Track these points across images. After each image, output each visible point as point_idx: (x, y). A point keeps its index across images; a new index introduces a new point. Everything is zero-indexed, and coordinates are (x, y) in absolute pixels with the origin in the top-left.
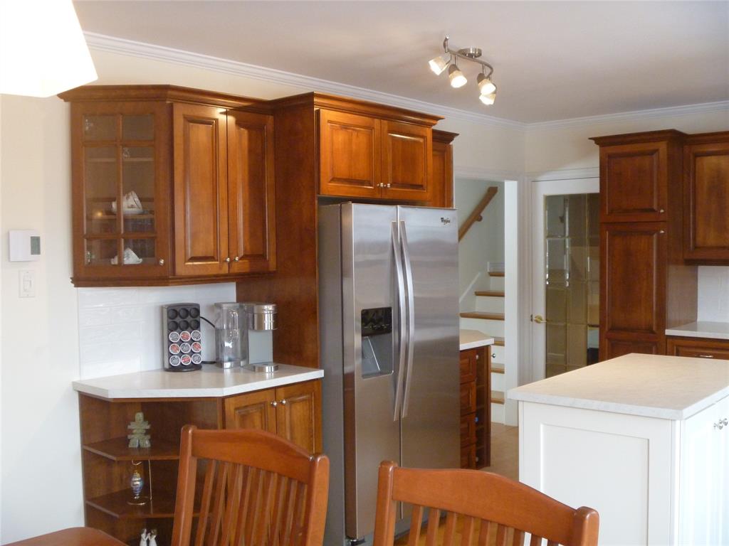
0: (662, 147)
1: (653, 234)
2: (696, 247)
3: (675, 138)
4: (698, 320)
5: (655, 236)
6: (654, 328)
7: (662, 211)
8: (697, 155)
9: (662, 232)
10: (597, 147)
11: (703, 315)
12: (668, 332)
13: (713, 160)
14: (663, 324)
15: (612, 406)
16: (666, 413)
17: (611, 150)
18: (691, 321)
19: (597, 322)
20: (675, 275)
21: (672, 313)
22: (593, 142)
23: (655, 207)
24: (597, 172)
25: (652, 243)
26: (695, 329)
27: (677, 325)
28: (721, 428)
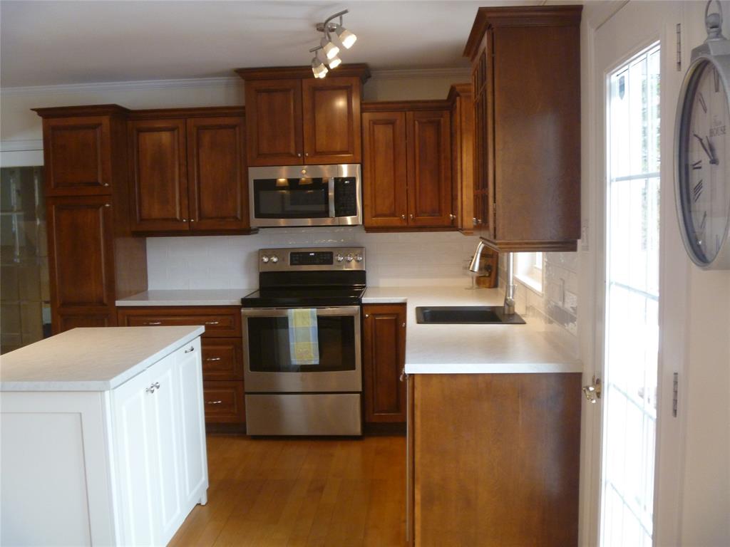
0: (105, 121)
1: (99, 208)
2: (142, 220)
3: (116, 112)
4: (149, 289)
5: (101, 210)
6: (105, 301)
7: (107, 185)
8: (140, 131)
9: (107, 205)
10: (40, 119)
11: (153, 285)
12: (119, 303)
13: (156, 135)
14: (113, 296)
15: (42, 385)
16: (94, 385)
17: (54, 122)
18: (142, 290)
19: (48, 299)
20: (123, 247)
21: (121, 285)
22: (36, 113)
23: (100, 181)
24: (40, 145)
25: (99, 217)
26: (146, 298)
27: (127, 295)
28: (153, 392)
